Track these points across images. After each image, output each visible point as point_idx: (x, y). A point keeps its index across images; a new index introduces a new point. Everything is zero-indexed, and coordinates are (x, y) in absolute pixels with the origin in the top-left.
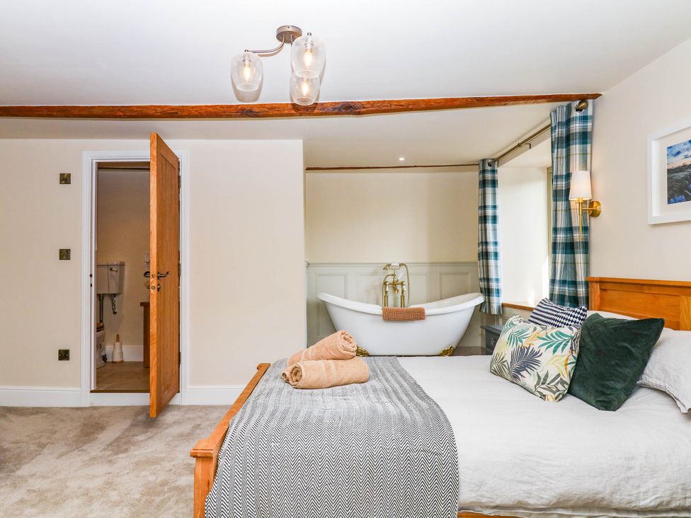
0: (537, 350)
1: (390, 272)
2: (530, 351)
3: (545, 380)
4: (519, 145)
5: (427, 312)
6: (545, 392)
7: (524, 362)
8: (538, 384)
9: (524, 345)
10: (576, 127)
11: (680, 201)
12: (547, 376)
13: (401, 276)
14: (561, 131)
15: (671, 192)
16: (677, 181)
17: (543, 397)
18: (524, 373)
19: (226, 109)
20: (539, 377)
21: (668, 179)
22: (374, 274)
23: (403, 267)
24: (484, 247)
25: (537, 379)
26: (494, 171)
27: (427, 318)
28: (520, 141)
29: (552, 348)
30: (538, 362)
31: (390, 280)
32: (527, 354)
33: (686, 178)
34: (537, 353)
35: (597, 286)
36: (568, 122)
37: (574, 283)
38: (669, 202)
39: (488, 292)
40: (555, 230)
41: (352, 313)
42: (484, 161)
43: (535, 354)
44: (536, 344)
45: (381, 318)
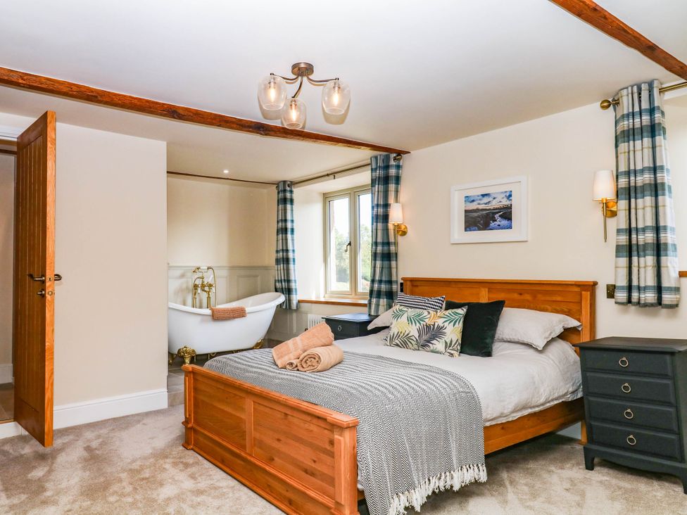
0: (442, 325)
1: (200, 275)
2: (436, 327)
3: (451, 344)
4: (328, 175)
5: (248, 310)
6: (452, 352)
7: (433, 335)
8: (446, 347)
9: (429, 323)
10: (393, 172)
11: (474, 230)
12: (451, 341)
13: (209, 279)
14: (380, 173)
15: (467, 224)
16: (472, 218)
17: (452, 355)
18: (434, 342)
19: (152, 105)
20: (446, 343)
21: (465, 216)
22: (183, 276)
23: (211, 271)
24: (285, 254)
25: (444, 344)
26: (291, 192)
27: (248, 315)
28: (329, 172)
29: (453, 323)
30: (445, 333)
31: (199, 282)
32: (433, 329)
33: (478, 217)
34: (442, 327)
35: (409, 283)
36: (387, 167)
37: (390, 282)
38: (466, 230)
39: (288, 291)
40: (376, 244)
41: (177, 312)
42: (285, 182)
43: (440, 328)
44: (440, 322)
45: (210, 318)
